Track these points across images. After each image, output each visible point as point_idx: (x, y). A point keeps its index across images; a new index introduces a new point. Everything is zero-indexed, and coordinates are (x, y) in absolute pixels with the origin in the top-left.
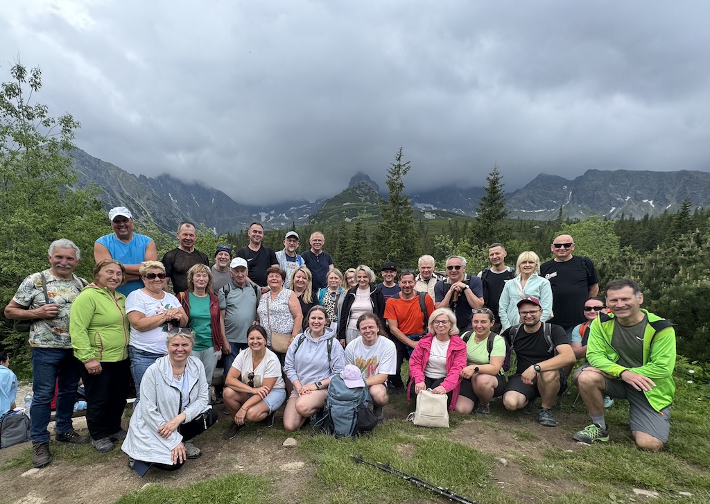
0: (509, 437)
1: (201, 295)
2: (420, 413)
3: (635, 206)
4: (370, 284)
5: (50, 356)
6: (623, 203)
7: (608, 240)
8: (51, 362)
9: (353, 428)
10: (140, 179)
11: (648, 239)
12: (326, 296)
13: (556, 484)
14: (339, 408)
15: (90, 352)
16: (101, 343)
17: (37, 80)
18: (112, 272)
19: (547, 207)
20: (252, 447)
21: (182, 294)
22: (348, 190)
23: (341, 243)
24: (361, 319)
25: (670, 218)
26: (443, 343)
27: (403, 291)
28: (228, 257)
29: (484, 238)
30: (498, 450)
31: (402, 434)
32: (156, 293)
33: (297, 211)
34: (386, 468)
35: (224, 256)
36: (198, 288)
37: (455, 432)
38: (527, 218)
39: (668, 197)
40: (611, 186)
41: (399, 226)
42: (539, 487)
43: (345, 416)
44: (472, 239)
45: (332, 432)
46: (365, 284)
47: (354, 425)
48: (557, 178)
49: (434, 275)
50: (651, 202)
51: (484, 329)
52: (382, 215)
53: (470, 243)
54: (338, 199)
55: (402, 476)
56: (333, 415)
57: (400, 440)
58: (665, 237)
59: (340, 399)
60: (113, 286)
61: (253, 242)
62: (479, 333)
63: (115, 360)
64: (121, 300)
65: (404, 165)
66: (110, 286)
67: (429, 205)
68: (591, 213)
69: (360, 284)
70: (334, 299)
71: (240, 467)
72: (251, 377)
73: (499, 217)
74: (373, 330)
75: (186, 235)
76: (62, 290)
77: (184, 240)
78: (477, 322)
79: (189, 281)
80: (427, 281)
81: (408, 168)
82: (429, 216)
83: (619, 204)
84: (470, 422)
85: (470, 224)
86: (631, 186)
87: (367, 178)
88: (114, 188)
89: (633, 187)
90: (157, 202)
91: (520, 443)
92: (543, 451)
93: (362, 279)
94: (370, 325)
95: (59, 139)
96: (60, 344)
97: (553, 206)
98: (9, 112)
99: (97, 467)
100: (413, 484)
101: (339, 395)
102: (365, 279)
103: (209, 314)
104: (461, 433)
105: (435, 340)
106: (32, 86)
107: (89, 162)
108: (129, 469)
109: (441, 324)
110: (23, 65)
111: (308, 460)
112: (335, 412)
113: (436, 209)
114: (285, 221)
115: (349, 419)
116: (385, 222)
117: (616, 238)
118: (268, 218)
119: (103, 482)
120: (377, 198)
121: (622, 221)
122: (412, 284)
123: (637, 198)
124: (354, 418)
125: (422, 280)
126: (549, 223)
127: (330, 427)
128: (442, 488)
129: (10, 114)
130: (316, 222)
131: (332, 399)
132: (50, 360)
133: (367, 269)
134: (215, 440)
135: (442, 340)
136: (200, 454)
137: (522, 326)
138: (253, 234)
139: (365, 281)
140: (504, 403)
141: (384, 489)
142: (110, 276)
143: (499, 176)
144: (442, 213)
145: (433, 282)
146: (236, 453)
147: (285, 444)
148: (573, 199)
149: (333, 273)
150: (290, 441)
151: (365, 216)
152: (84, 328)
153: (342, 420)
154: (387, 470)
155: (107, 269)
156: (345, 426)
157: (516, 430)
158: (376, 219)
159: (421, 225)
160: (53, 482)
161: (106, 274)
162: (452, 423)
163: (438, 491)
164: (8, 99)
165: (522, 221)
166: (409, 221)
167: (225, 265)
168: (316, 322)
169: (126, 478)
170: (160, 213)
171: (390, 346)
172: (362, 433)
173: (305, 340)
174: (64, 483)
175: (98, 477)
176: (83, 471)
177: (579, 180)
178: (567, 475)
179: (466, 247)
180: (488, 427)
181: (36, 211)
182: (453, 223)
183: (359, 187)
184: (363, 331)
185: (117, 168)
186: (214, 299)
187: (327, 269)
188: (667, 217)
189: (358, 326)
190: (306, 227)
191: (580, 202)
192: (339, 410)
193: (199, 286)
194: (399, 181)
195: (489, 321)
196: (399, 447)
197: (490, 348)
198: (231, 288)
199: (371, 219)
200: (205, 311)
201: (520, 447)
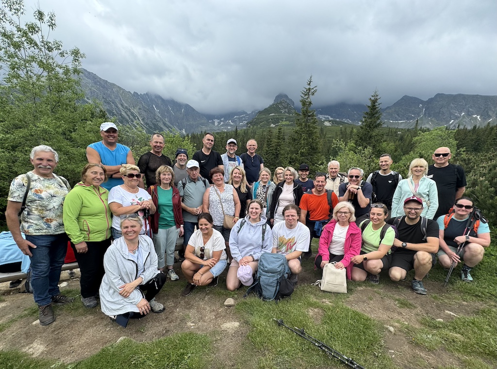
0: (392, 304)
1: (166, 188)
2: (326, 282)
3: (467, 120)
4: (294, 181)
5: (43, 240)
6: (459, 117)
7: (449, 143)
8: (44, 244)
9: (276, 293)
10: (134, 95)
11: (475, 143)
12: (258, 188)
13: (435, 355)
14: (266, 279)
15: (80, 237)
16: (88, 228)
17: (52, 21)
18: (96, 173)
19: (407, 119)
20: (201, 304)
21: (152, 187)
22: (273, 105)
23: (268, 142)
24: (286, 208)
25: (492, 129)
26: (343, 228)
27: (316, 188)
28: (186, 158)
29: (365, 140)
30: (385, 317)
31: (313, 299)
32: (133, 189)
33: (239, 118)
34: (302, 334)
35: (183, 157)
36: (164, 184)
37: (351, 298)
38: (393, 126)
39: (490, 113)
40: (452, 105)
41: (308, 131)
42: (422, 358)
43: (271, 284)
44: (357, 141)
45: (261, 295)
46: (290, 181)
47: (277, 291)
48: (416, 99)
49: (339, 175)
50: (478, 117)
51: (379, 220)
52: (297, 123)
53: (356, 144)
54: (267, 111)
55: (314, 342)
56: (261, 283)
57: (311, 305)
58: (487, 142)
59: (266, 272)
60: (97, 184)
61: (206, 147)
62: (374, 223)
63: (100, 240)
64: (104, 195)
65: (313, 89)
66: (95, 184)
67: (328, 116)
68: (437, 123)
69: (287, 181)
70: (265, 191)
71: (192, 325)
72: (202, 250)
73: (376, 127)
74: (294, 218)
75: (157, 142)
76: (47, 187)
77: (155, 146)
78: (374, 214)
79: (157, 178)
80: (334, 179)
81: (315, 91)
82: (327, 124)
83: (457, 118)
84: (362, 289)
85: (355, 130)
86: (466, 105)
87: (286, 96)
88: (117, 101)
89: (467, 106)
90: (145, 111)
91: (402, 310)
92: (419, 318)
93: (288, 177)
94: (292, 214)
95: (70, 67)
96: (50, 231)
97: (412, 118)
98: (32, 45)
99: (88, 318)
100: (324, 351)
101: (266, 269)
102: (291, 177)
103: (172, 203)
104: (356, 299)
105: (337, 224)
106: (49, 26)
107: (100, 82)
108: (111, 321)
109: (343, 215)
110: (42, 10)
111: (242, 320)
112: (263, 281)
113: (332, 119)
114: (231, 126)
115: (273, 287)
116: (298, 128)
117: (455, 142)
118: (219, 123)
119: (91, 331)
120: (293, 111)
121: (459, 131)
122: (324, 184)
123: (469, 114)
124: (277, 286)
125: (330, 178)
126: (408, 130)
127: (259, 291)
128: (346, 358)
129: (33, 47)
130: (252, 127)
131: (261, 271)
132: (42, 243)
133: (292, 169)
134: (175, 296)
135: (343, 226)
136: (164, 309)
137: (404, 217)
138: (207, 141)
139: (291, 179)
140: (391, 276)
141: (300, 354)
142: (95, 176)
143: (378, 97)
144: (336, 122)
145: (338, 180)
146: (189, 309)
147: (226, 303)
148: (425, 114)
149: (264, 171)
150: (230, 301)
151: (284, 123)
152: (74, 218)
153: (268, 287)
154: (302, 335)
155: (92, 171)
156: (270, 291)
157: (397, 297)
158: (291, 125)
159: (322, 130)
160: (55, 331)
161: (91, 174)
162: (349, 290)
163: (344, 361)
164: (31, 35)
165: (390, 128)
166: (314, 128)
167: (184, 164)
168: (254, 211)
169: (108, 329)
170: (148, 118)
171: (306, 230)
172: (283, 298)
173: (246, 223)
174: (62, 332)
175: (88, 327)
176: (78, 321)
177: (431, 100)
178: (443, 345)
179: (352, 146)
180: (376, 294)
181: (56, 119)
182: (343, 129)
183: (281, 103)
184: (287, 218)
185: (119, 87)
186: (175, 192)
187: (259, 169)
188: (489, 128)
189: (283, 213)
190: (245, 130)
191: (430, 116)
192: (266, 280)
193: (165, 182)
194: (309, 100)
195: (384, 214)
196: (310, 311)
197: (382, 236)
198: (187, 182)
199: (288, 125)
200: (170, 200)
201: (401, 313)
